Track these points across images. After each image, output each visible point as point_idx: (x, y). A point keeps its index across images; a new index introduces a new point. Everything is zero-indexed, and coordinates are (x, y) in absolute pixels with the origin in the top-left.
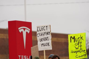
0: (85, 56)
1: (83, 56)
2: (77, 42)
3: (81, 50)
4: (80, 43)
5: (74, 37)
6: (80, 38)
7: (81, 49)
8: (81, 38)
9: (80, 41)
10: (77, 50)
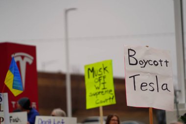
0: (111, 100)
1: (108, 101)
2: (98, 77)
3: (104, 90)
4: (102, 78)
5: (93, 69)
6: (102, 70)
7: (104, 88)
8: (105, 69)
9: (103, 75)
10: (98, 91)
